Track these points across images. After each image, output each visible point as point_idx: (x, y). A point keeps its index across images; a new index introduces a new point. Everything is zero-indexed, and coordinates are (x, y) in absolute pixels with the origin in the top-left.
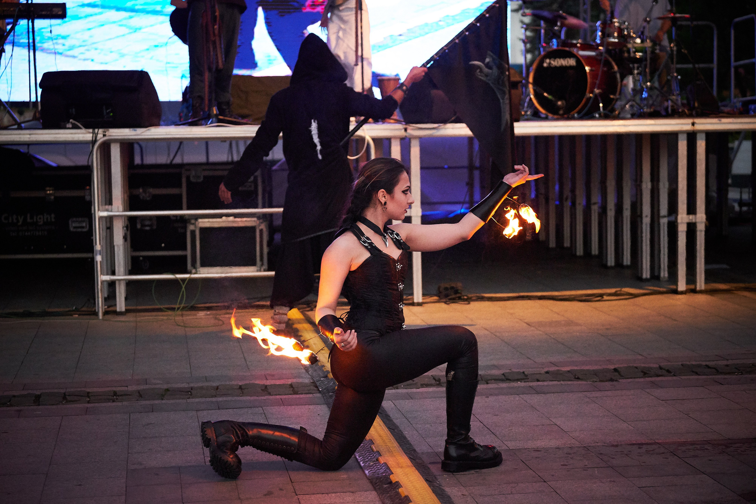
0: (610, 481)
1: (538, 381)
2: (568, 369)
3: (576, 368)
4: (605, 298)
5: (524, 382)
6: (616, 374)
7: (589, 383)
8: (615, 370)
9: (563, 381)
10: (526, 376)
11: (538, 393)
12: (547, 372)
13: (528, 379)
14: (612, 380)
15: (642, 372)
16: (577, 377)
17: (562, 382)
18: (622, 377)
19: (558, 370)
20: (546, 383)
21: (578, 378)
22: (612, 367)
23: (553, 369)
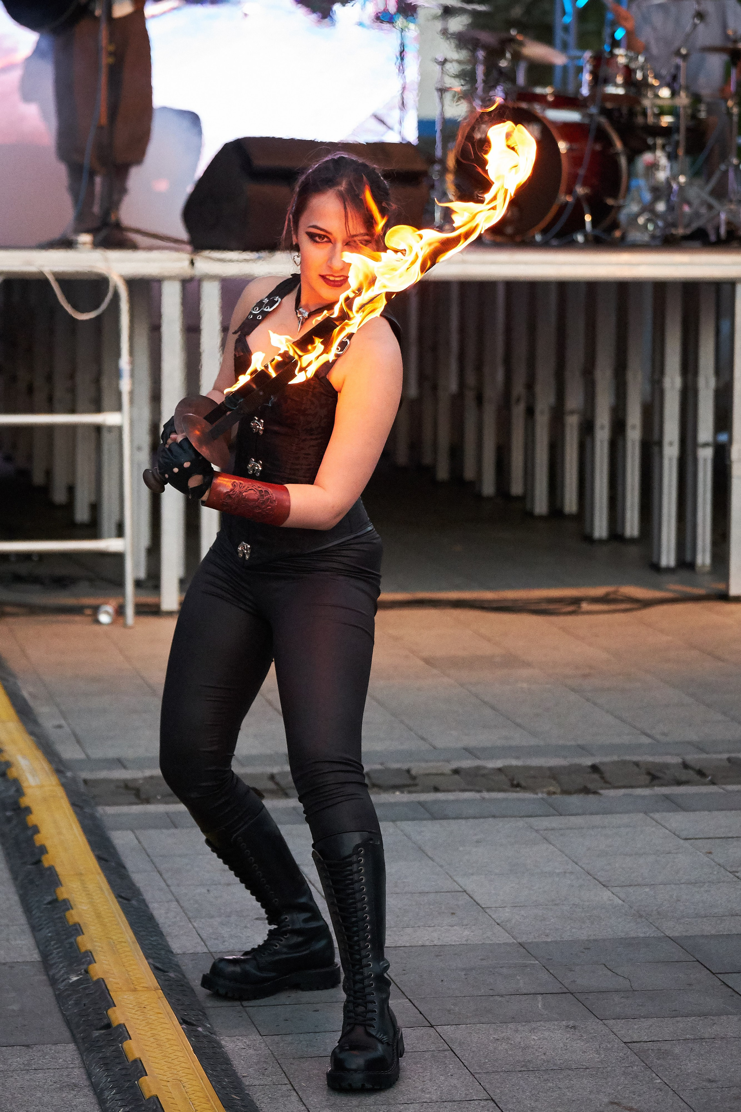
0: (567, 1027)
1: (436, 790)
2: (499, 764)
3: (514, 762)
4: (585, 606)
5: (410, 792)
6: (596, 776)
7: (540, 795)
8: (595, 768)
9: (489, 790)
10: (414, 778)
11: (434, 817)
12: (456, 772)
13: (416, 785)
14: (586, 791)
15: (649, 773)
16: (515, 782)
17: (486, 795)
18: (609, 784)
19: (478, 768)
20: (450, 796)
21: (518, 785)
22: (588, 762)
23: (467, 763)
